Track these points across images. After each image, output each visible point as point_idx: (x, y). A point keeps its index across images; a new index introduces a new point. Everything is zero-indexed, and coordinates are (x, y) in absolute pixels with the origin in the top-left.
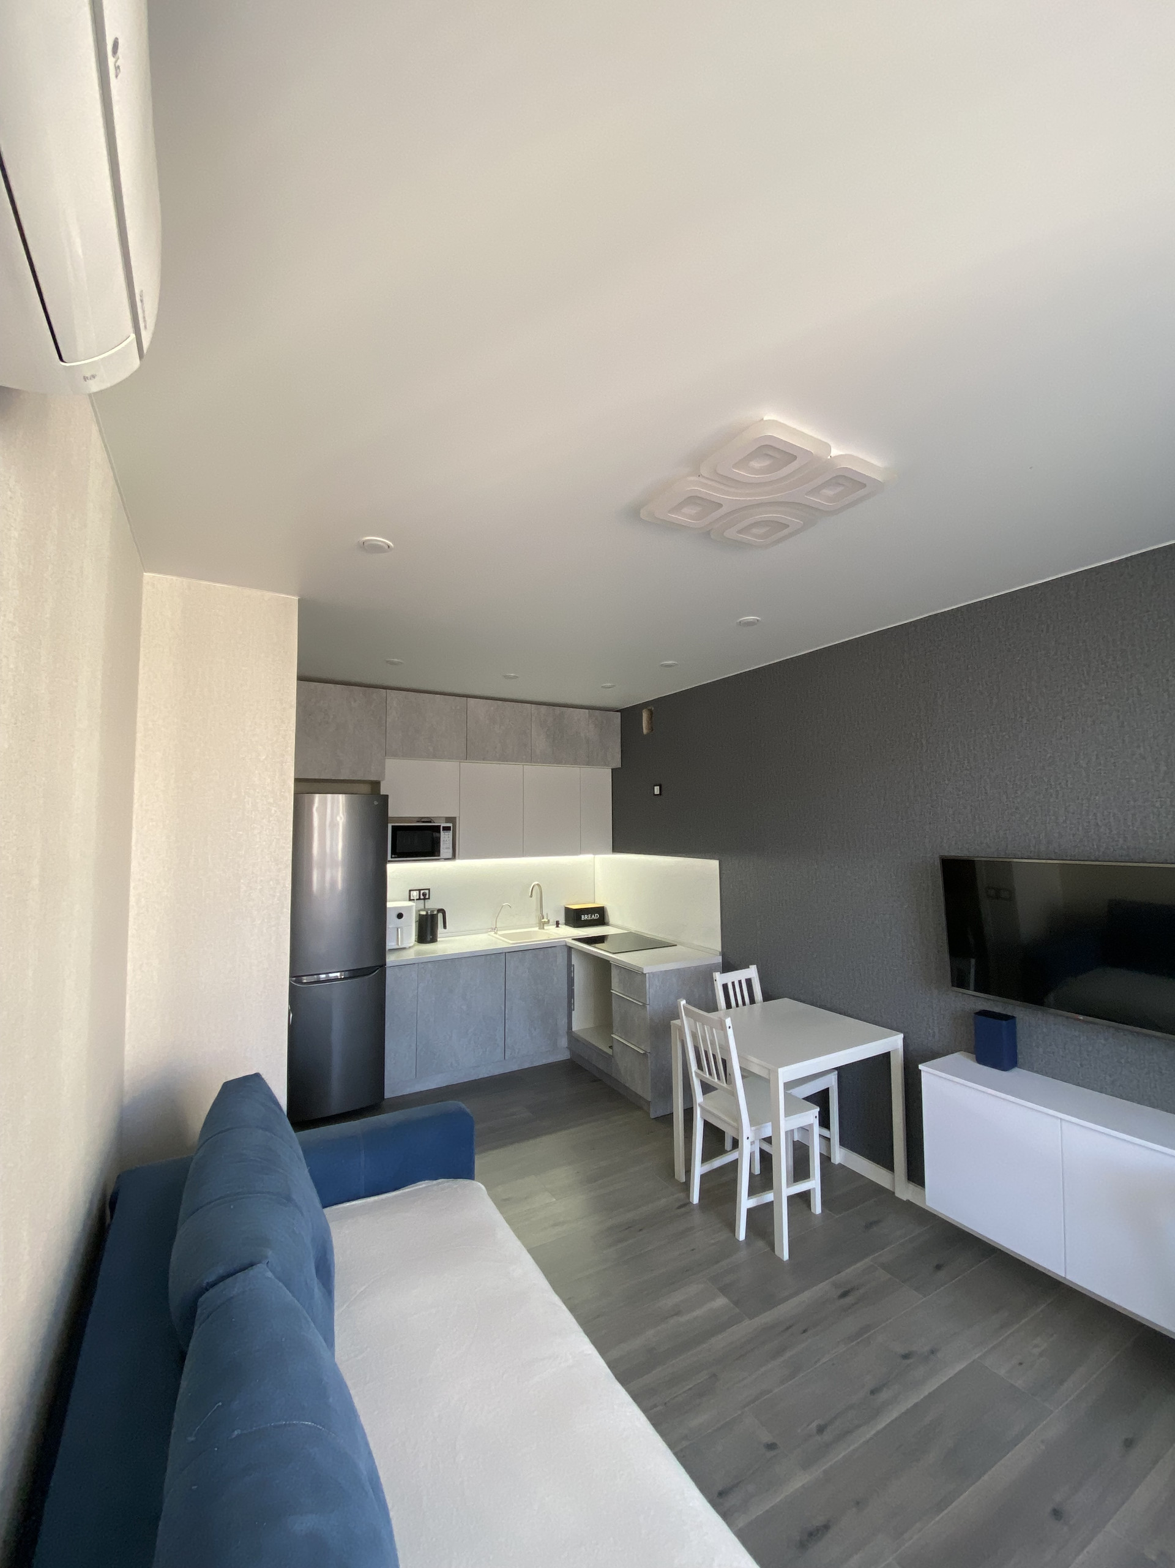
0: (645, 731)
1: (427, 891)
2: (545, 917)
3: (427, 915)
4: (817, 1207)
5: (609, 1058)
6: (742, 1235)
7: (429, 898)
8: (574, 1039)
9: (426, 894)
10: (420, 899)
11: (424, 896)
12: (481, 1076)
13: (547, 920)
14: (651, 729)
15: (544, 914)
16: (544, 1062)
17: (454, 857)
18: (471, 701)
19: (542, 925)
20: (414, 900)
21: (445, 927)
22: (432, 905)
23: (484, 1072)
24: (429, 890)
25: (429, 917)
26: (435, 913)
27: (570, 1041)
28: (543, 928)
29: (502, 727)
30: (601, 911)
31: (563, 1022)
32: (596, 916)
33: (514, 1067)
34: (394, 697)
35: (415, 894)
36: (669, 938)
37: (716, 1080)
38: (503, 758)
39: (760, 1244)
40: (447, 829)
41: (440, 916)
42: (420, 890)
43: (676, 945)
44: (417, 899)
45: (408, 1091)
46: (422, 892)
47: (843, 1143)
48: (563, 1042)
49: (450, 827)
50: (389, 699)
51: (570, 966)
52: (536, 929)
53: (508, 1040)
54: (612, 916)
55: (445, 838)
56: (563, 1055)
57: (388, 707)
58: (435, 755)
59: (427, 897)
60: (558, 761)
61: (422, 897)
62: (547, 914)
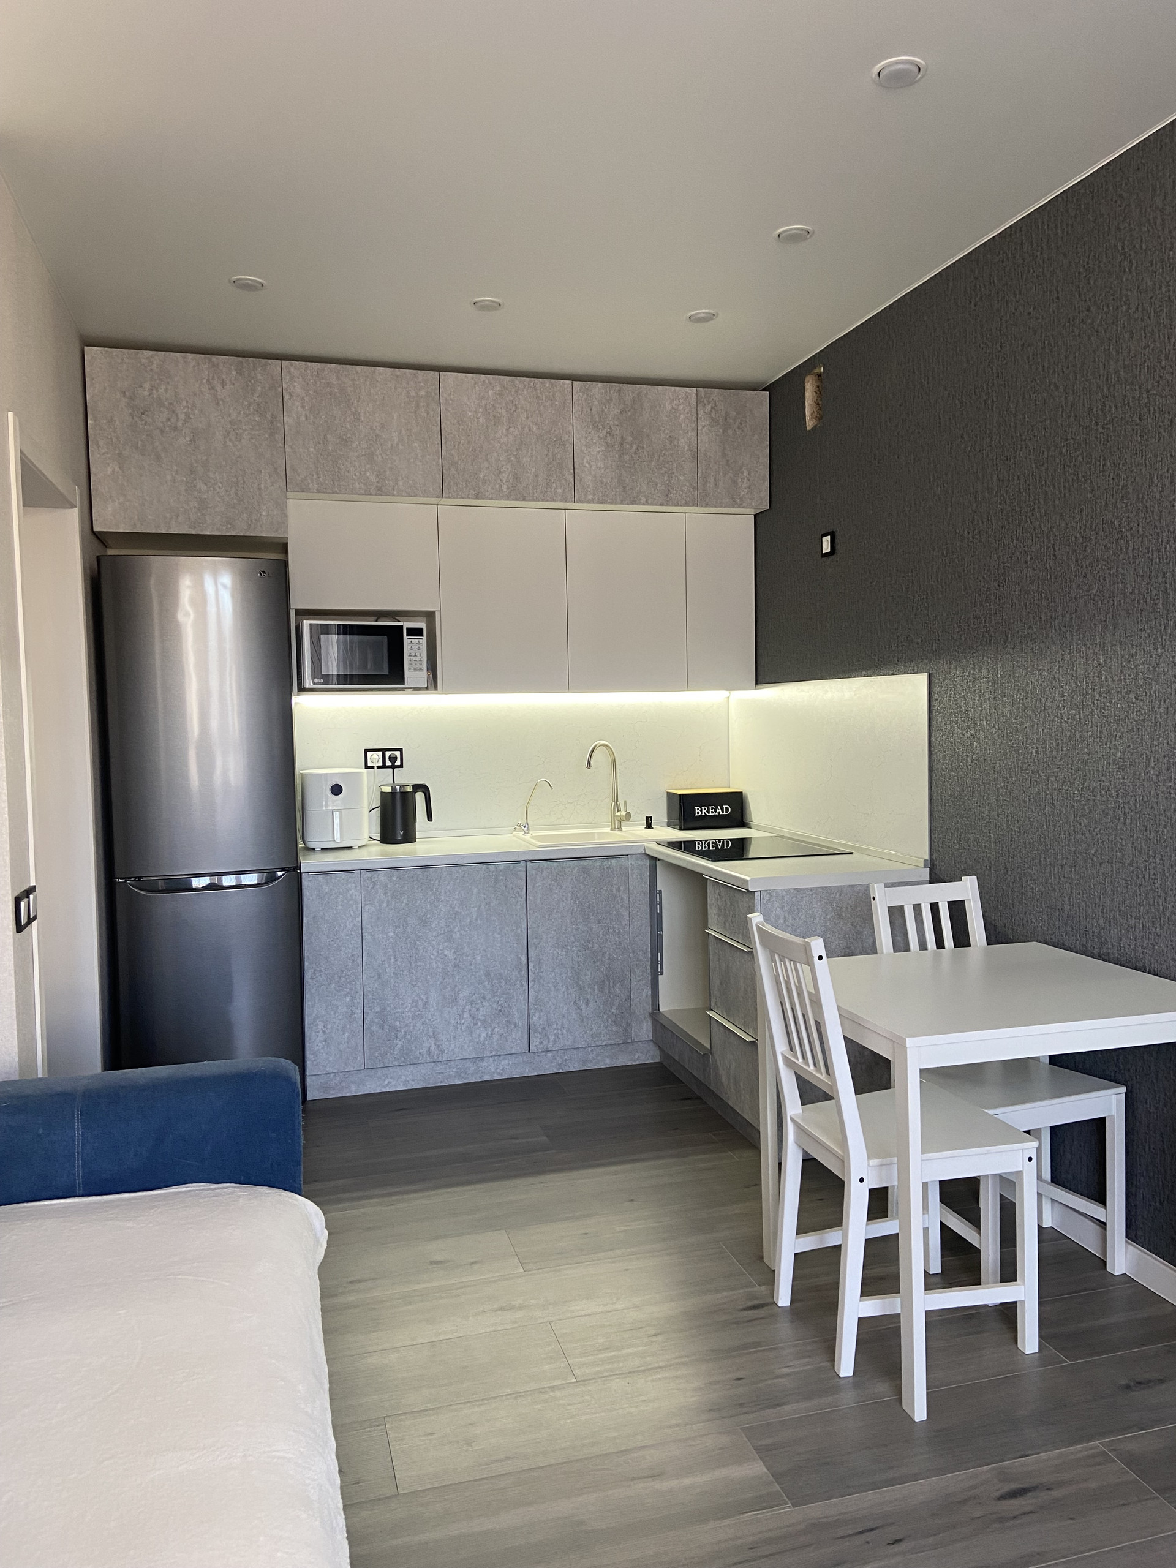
0: (810, 423)
1: (398, 753)
2: (623, 808)
3: (393, 793)
4: (1030, 1340)
5: (706, 1056)
6: (846, 1366)
7: (401, 766)
8: (662, 1027)
9: (396, 758)
10: (384, 766)
11: (392, 760)
12: (487, 1078)
13: (624, 814)
14: (820, 417)
15: (621, 803)
16: (608, 1063)
17: (433, 683)
18: (449, 378)
19: (618, 823)
20: (373, 767)
21: (430, 817)
22: (406, 778)
23: (493, 1070)
24: (401, 750)
25: (398, 797)
26: (409, 789)
27: (655, 1031)
28: (620, 829)
29: (511, 430)
30: (737, 800)
31: (644, 995)
32: (725, 810)
33: (547, 1066)
34: (296, 374)
35: (375, 758)
36: (842, 844)
37: (812, 1067)
38: (518, 493)
39: (881, 1388)
40: (416, 632)
41: (420, 797)
42: (384, 751)
43: (851, 853)
44: (378, 767)
45: (353, 1090)
46: (388, 754)
47: (1132, 1234)
48: (644, 1031)
49: (422, 629)
50: (287, 378)
51: (654, 892)
52: (608, 830)
53: (534, 1019)
54: (756, 811)
55: (414, 650)
56: (644, 1055)
57: (286, 397)
58: (381, 490)
59: (398, 763)
60: (630, 497)
61: (388, 763)
62: (625, 802)
